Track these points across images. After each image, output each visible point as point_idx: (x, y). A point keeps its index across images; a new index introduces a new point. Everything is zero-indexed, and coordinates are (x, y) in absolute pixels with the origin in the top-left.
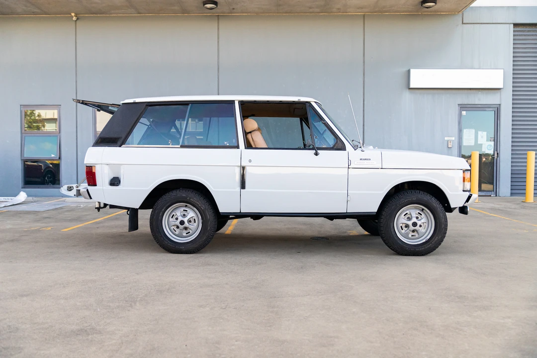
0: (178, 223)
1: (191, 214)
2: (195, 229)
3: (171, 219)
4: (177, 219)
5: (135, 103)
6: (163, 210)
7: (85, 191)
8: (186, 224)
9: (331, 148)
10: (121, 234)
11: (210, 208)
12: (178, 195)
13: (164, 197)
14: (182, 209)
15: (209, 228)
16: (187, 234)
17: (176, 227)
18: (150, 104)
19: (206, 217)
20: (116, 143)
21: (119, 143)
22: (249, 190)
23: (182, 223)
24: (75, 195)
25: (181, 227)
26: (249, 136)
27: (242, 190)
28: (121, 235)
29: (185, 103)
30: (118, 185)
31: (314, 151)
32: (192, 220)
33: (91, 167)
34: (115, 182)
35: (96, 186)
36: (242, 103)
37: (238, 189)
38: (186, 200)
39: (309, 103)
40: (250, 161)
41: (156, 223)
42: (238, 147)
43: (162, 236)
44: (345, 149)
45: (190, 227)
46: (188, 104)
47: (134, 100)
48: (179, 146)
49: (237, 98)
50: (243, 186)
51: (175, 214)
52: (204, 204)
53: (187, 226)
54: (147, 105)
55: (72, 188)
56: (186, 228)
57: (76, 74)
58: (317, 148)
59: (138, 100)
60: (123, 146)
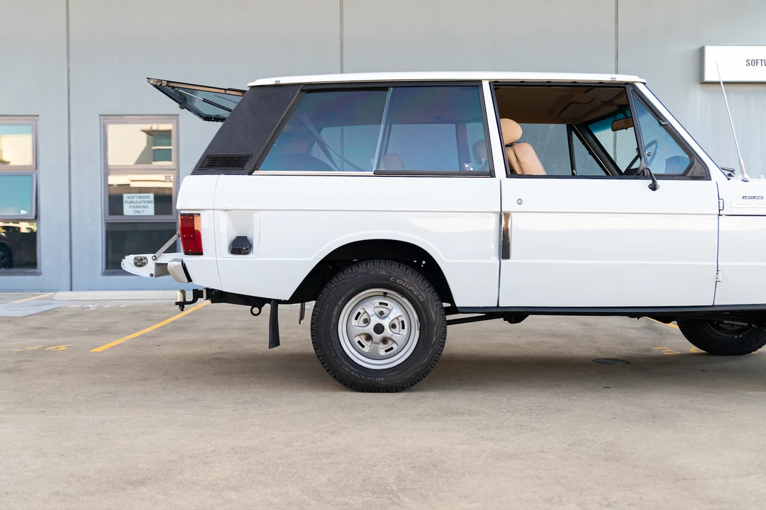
0: (370, 329)
1: (395, 312)
2: (405, 342)
3: (354, 322)
4: (367, 321)
5: (277, 86)
6: (340, 303)
7: (177, 266)
8: (388, 332)
9: (680, 175)
10: (218, 356)
11: (437, 298)
12: (372, 273)
13: (341, 276)
14: (377, 301)
15: (434, 338)
16: (386, 351)
17: (363, 337)
18: (308, 88)
19: (428, 317)
20: (242, 166)
21: (248, 167)
22: (516, 261)
23: (379, 328)
24: (152, 275)
25: (377, 337)
26: (510, 153)
27: (502, 261)
28: (216, 359)
29: (380, 87)
30: (247, 253)
31: (650, 182)
32: (396, 322)
33: (192, 215)
34: (241, 246)
35: (202, 254)
36: (496, 86)
37: (494, 259)
38: (386, 282)
39: (632, 84)
40: (520, 202)
41: (324, 331)
42: (491, 174)
43: (337, 357)
44: (709, 178)
45: (395, 337)
46: (386, 89)
47: (277, 79)
48: (372, 173)
49: (486, 76)
50: (505, 252)
51: (362, 311)
52: (424, 291)
53: (389, 336)
54: (302, 91)
55: (145, 261)
56: (385, 341)
57: (68, 55)
58: (655, 175)
59: (285, 80)
60: (256, 172)
